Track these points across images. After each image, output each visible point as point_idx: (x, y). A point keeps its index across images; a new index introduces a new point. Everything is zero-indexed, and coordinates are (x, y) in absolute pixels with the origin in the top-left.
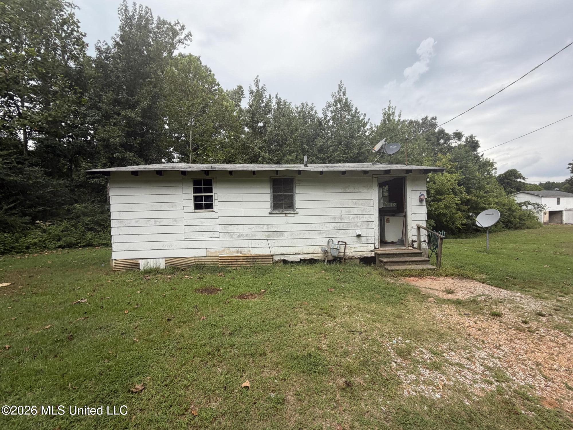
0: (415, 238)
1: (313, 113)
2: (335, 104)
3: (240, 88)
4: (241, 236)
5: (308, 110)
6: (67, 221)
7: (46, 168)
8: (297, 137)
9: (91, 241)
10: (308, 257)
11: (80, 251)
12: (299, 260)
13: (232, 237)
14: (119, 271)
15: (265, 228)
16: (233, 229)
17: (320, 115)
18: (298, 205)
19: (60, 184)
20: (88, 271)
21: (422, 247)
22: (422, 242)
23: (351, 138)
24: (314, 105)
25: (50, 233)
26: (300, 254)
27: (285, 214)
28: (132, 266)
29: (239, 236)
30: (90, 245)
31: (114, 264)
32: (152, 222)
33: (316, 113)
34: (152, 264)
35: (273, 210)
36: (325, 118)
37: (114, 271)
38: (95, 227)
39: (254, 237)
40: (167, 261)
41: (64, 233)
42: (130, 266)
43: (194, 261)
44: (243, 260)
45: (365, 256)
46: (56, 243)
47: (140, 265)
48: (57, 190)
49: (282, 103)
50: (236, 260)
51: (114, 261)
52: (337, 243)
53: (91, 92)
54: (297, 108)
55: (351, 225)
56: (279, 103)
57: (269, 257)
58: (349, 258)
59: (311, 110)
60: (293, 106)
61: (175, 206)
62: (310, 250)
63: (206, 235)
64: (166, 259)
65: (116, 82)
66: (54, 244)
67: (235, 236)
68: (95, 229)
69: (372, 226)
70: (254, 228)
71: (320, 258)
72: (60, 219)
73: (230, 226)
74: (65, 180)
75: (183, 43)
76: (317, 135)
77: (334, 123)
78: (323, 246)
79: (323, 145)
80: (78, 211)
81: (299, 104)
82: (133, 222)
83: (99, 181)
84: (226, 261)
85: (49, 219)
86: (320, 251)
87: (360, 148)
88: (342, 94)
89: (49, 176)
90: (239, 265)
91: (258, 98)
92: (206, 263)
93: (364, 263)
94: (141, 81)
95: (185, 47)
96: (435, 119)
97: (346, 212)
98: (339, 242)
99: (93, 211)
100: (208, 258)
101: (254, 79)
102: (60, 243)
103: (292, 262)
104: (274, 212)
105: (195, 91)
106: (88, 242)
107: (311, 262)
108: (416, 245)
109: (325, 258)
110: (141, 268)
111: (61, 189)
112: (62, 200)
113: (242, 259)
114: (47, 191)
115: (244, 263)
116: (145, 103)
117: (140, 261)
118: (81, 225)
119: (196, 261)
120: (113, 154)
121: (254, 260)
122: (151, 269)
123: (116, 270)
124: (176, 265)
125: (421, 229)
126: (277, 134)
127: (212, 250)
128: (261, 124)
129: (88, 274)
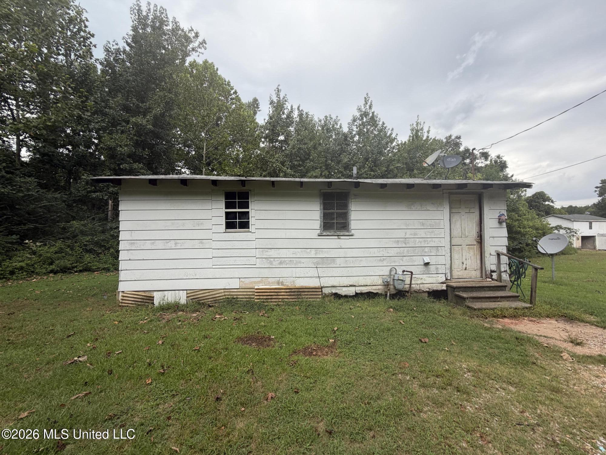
0: (494, 268)
1: (338, 127)
2: (360, 118)
3: (255, 100)
4: (282, 262)
5: (332, 124)
6: (62, 241)
7: (40, 180)
8: (321, 152)
9: (89, 264)
10: (365, 290)
11: (75, 277)
12: (354, 294)
13: (271, 264)
14: (127, 306)
15: (313, 254)
16: (273, 253)
17: (345, 130)
18: (353, 225)
19: (56, 198)
20: (87, 306)
21: (503, 278)
22: (502, 272)
23: (379, 154)
24: (338, 118)
25: (41, 255)
26: (355, 286)
27: (338, 236)
28: (145, 301)
29: (281, 263)
30: (87, 269)
31: (120, 298)
32: (172, 244)
33: (341, 127)
34: (170, 298)
35: (323, 231)
36: (351, 133)
37: (120, 306)
38: (95, 249)
39: (299, 265)
40: (189, 293)
41: (57, 255)
42: (142, 300)
43: (223, 294)
44: (285, 294)
45: (435, 289)
46: (48, 267)
47: (155, 299)
48: (51, 205)
49: (304, 116)
50: (276, 294)
51: (121, 294)
52: (401, 273)
53: (97, 95)
54: (320, 121)
55: (417, 251)
56: (301, 115)
57: (318, 290)
58: (415, 292)
59: (336, 123)
60: (316, 119)
61: (202, 224)
62: (368, 281)
63: (239, 261)
64: (188, 292)
65: (126, 87)
66: (44, 268)
67: (276, 263)
68: (95, 250)
69: (442, 251)
70: (300, 253)
71: (379, 292)
72: (54, 239)
73: (269, 250)
74: (62, 194)
75: (197, 51)
76: (342, 151)
77: (359, 138)
78: (384, 277)
79: (349, 161)
80: (75, 230)
81: (322, 117)
82: (148, 245)
83: (102, 196)
84: (263, 294)
85: (41, 238)
86: (380, 282)
87: (389, 165)
88: (368, 107)
89: (42, 188)
90: (280, 300)
91: (280, 109)
92: (238, 297)
93: (434, 299)
94: (153, 86)
95: (198, 56)
96: (459, 138)
97: (411, 234)
98: (404, 271)
99: (93, 229)
100: (241, 290)
101: (275, 89)
102: (53, 267)
103: (346, 296)
104: (325, 234)
105: (211, 100)
106: (85, 266)
107: (370, 295)
108: (495, 276)
109: (386, 292)
110: (156, 302)
111: (57, 204)
112: (58, 217)
113: (284, 292)
114: (40, 206)
115: (286, 297)
116: (157, 111)
117: (155, 294)
118: (79, 246)
119: (226, 293)
120: (119, 165)
121: (299, 293)
122: (168, 304)
123: (123, 305)
124: (200, 299)
125: (502, 257)
126: (300, 148)
127: (247, 281)
128: (282, 138)
129: (87, 311)
